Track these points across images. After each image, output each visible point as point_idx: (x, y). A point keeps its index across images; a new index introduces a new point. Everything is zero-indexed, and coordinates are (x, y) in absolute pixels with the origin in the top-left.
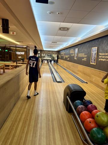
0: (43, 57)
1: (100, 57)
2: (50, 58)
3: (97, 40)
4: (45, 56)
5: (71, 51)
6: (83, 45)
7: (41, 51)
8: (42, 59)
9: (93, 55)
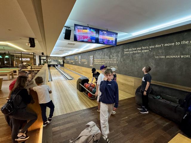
0: (50, 62)
1: (95, 62)
2: (57, 63)
3: (92, 52)
4: (51, 62)
5: (76, 57)
6: (84, 54)
7: (47, 57)
8: (48, 64)
9: (91, 60)
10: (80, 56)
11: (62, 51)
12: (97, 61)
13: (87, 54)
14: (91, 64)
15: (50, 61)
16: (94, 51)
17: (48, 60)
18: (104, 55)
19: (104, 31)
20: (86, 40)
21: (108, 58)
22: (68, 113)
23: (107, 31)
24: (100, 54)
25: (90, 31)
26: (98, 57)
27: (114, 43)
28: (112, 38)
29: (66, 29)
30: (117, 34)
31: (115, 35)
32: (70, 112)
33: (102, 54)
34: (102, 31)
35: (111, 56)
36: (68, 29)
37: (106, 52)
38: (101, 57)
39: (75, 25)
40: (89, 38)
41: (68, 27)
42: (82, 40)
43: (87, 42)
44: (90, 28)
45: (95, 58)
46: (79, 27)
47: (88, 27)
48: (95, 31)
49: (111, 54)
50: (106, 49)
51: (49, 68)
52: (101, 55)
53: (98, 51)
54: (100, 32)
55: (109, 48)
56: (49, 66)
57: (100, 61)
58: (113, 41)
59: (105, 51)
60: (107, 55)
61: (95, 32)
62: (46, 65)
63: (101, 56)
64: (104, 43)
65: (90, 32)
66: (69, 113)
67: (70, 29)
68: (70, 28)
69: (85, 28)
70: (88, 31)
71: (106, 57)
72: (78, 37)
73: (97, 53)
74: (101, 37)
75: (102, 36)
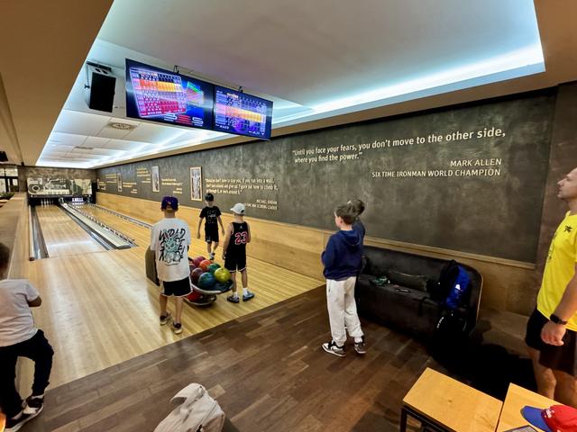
0: (36, 188)
1: (208, 186)
2: (66, 192)
4: (41, 186)
5: (141, 171)
7: (23, 168)
8: (29, 195)
9: (195, 182)
10: (155, 169)
11: (85, 149)
12: (215, 183)
13: (181, 161)
14: (196, 193)
15: (36, 183)
16: (203, 154)
17: (30, 182)
18: (237, 166)
19: (233, 92)
20: (170, 115)
21: (248, 174)
22: (113, 364)
23: (240, 93)
24: (223, 163)
25: (185, 87)
26: (218, 171)
27: (263, 129)
28: (255, 116)
29: (94, 74)
30: (270, 104)
31: (264, 107)
32: (120, 362)
33: (228, 163)
34: (225, 90)
35: (258, 170)
36: (102, 73)
37: (241, 157)
38: (225, 171)
39: (130, 64)
40: (180, 112)
41: (101, 67)
42: (159, 114)
43: (174, 123)
44: (185, 79)
45: (207, 174)
46: (142, 71)
47: (177, 74)
48: (202, 89)
49: (258, 164)
50: (241, 149)
51: (33, 211)
52: (225, 164)
53: (215, 152)
54: (219, 94)
55: (251, 145)
56: (34, 202)
57: (225, 184)
58: (259, 124)
59: (238, 154)
60: (244, 166)
61: (202, 93)
62: (21, 198)
63: (226, 168)
64: (232, 131)
65: (184, 91)
66: (119, 366)
67: (109, 74)
68: (110, 69)
69: (166, 75)
70: (176, 87)
71: (242, 171)
72: (142, 103)
73: (212, 158)
74: (220, 109)
75: (224, 107)
